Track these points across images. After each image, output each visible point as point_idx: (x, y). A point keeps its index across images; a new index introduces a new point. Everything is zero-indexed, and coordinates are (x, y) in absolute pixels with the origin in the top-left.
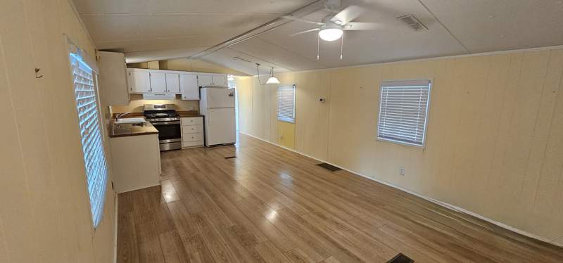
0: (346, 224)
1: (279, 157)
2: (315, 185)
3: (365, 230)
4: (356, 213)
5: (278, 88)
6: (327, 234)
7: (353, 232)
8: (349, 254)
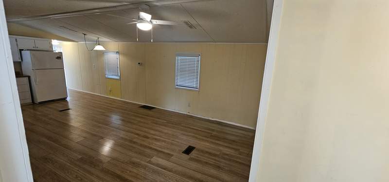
0: (161, 138)
1: (109, 105)
2: (139, 119)
3: (172, 139)
4: (166, 131)
5: (103, 53)
6: (150, 146)
7: (165, 142)
8: (164, 153)
